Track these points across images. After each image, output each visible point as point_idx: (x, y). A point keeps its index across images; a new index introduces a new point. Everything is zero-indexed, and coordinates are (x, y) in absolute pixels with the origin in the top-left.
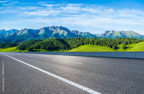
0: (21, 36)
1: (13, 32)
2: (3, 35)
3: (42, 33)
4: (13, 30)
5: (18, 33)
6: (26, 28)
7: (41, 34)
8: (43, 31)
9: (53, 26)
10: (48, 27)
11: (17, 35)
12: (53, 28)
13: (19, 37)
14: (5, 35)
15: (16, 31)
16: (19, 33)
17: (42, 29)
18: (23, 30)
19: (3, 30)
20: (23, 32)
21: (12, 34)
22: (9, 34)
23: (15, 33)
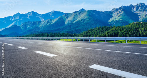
0: (74, 24)
1: (54, 18)
2: (34, 23)
3: (118, 19)
4: (56, 13)
5: (67, 18)
6: (83, 9)
7: (115, 20)
8: (119, 15)
9: (141, 4)
10: (131, 7)
11: (66, 23)
12: (142, 7)
13: (69, 25)
14: (40, 22)
15: (63, 15)
16: (70, 18)
17: (117, 10)
18: (78, 13)
19: (33, 12)
20: (79, 16)
21: (54, 21)
22: (48, 22)
23: (61, 18)
